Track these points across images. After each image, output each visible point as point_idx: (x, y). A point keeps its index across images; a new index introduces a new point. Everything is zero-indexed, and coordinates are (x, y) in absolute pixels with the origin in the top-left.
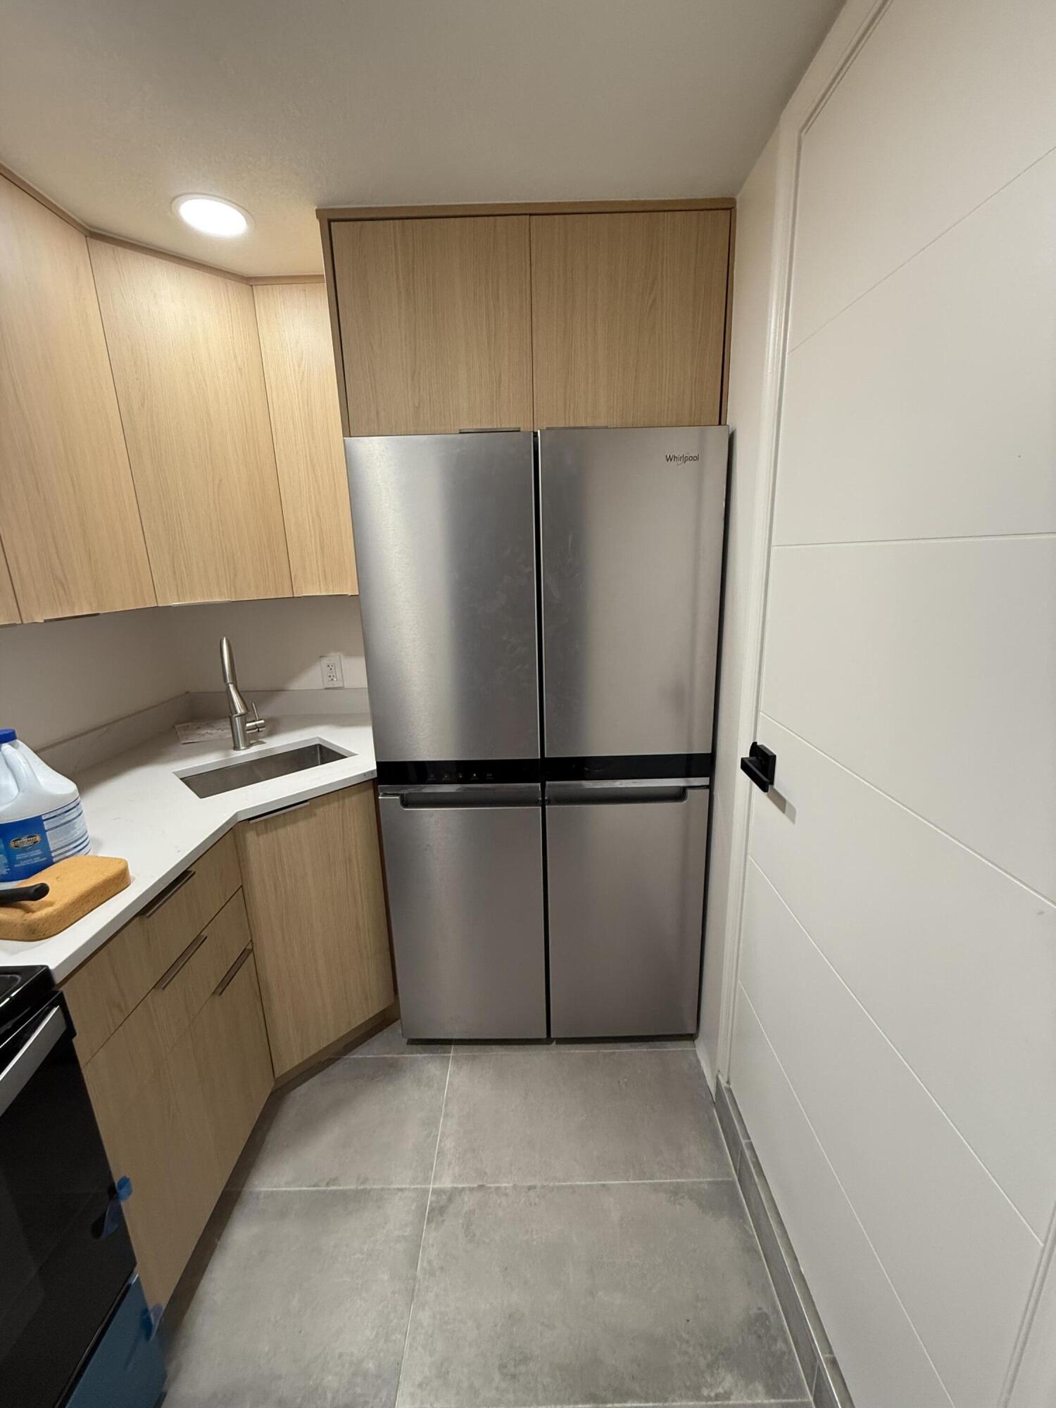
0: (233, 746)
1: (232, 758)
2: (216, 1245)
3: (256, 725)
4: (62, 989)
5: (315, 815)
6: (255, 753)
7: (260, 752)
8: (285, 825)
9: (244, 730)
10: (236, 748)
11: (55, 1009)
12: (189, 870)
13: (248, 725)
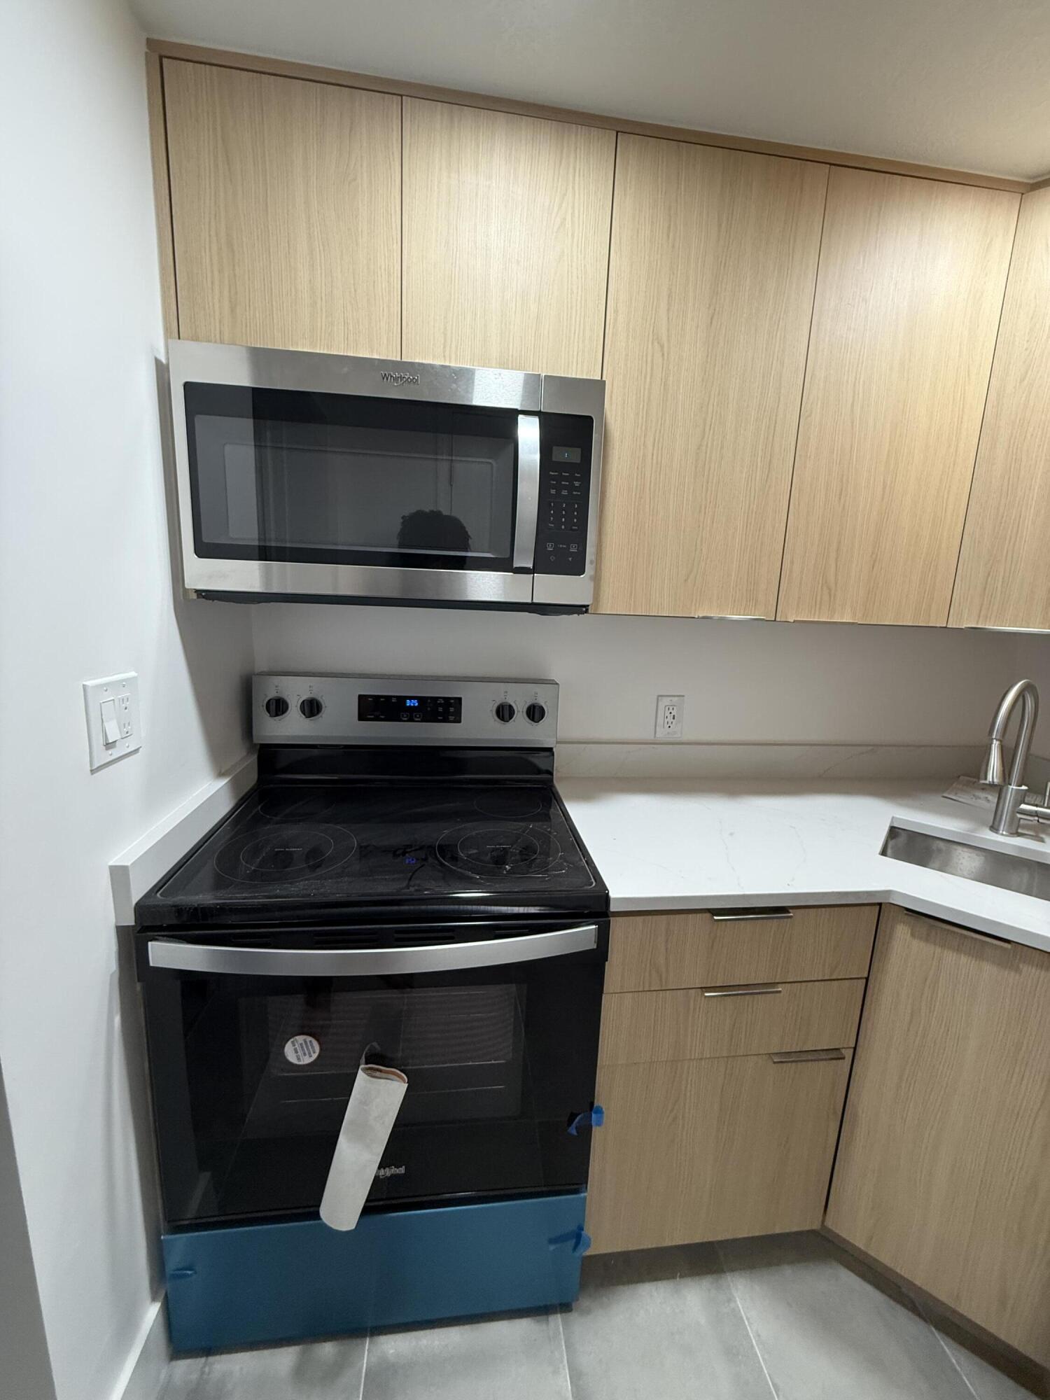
0: (991, 824)
1: (976, 837)
2: (674, 1277)
3: (1036, 812)
4: (612, 919)
5: (1018, 970)
6: (1015, 846)
7: (1021, 849)
8: (958, 950)
9: (1016, 810)
10: (994, 828)
11: (594, 927)
12: (790, 911)
13: (1023, 806)
